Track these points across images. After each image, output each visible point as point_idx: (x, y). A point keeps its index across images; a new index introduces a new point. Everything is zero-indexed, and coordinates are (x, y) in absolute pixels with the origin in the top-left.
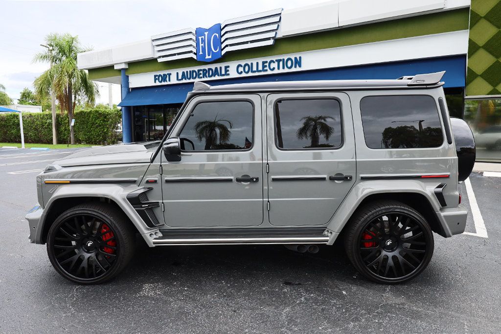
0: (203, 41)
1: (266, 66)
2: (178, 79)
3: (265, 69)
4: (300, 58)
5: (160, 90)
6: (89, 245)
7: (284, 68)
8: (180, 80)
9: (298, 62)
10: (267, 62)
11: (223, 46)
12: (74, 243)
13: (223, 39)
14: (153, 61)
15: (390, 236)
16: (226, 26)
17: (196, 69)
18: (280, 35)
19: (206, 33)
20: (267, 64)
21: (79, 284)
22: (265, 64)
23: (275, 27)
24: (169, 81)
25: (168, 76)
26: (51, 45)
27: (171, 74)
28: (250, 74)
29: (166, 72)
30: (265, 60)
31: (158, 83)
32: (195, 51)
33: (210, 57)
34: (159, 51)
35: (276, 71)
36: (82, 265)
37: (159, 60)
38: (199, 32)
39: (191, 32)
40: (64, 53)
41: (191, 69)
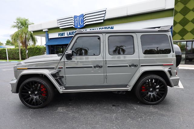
0: (77, 20)
2: (67, 35)
4: (113, 27)
5: (61, 39)
6: (36, 93)
11: (84, 22)
12: (30, 92)
13: (84, 20)
14: (58, 28)
15: (152, 87)
16: (85, 15)
17: (74, 31)
18: (105, 18)
19: (78, 18)
21: (32, 108)
23: (104, 15)
24: (64, 35)
26: (18, 22)
27: (65, 33)
29: (63, 32)
30: (100, 28)
31: (60, 37)
32: (74, 24)
33: (80, 26)
34: (60, 24)
36: (33, 101)
37: (60, 28)
38: (75, 17)
39: (72, 17)
40: (23, 25)
41: (72, 31)
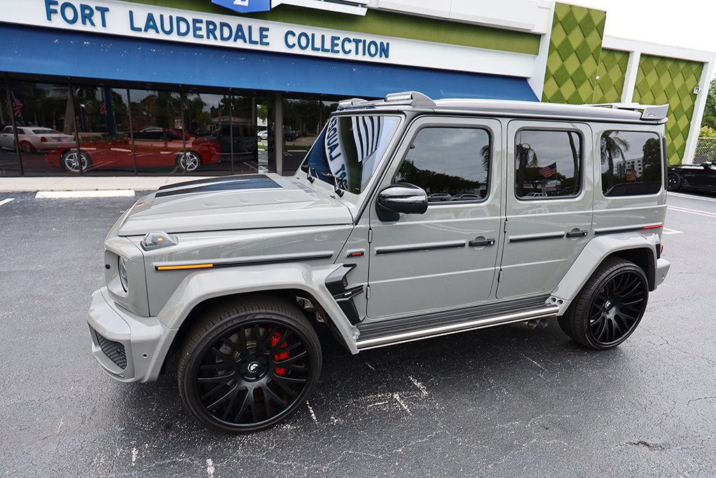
1: (337, 45)
2: (133, 28)
3: (336, 48)
4: (388, 44)
7: (364, 54)
8: (140, 29)
9: (385, 51)
10: (339, 38)
17: (190, 16)
20: (339, 42)
22: (336, 42)
24: (103, 25)
25: (98, 12)
27: (107, 10)
28: (309, 52)
29: (93, 3)
30: (337, 35)
35: (352, 57)
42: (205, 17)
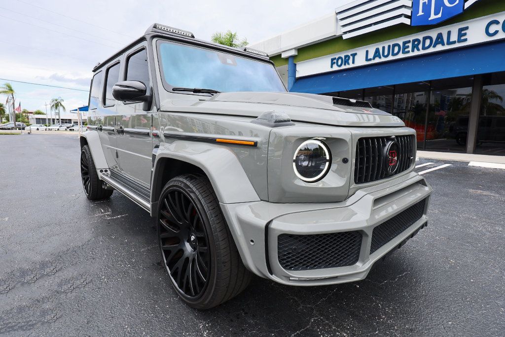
2: (367, 60)
5: (339, 75)
8: (370, 60)
14: (336, 39)
17: (400, 41)
24: (353, 62)
25: (351, 58)
33: (439, 16)
34: (343, 26)
37: (345, 37)
41: (391, 43)
42: (411, 38)
